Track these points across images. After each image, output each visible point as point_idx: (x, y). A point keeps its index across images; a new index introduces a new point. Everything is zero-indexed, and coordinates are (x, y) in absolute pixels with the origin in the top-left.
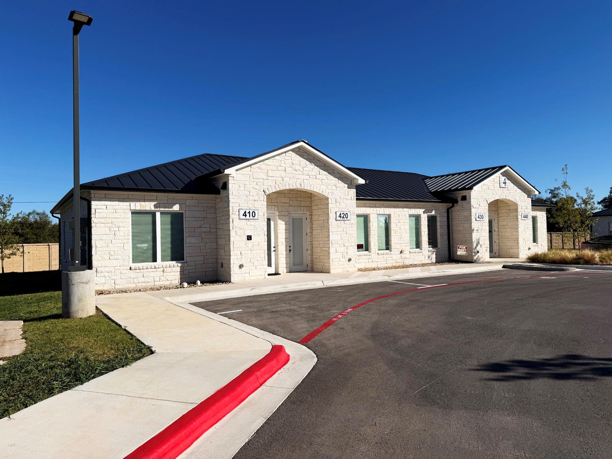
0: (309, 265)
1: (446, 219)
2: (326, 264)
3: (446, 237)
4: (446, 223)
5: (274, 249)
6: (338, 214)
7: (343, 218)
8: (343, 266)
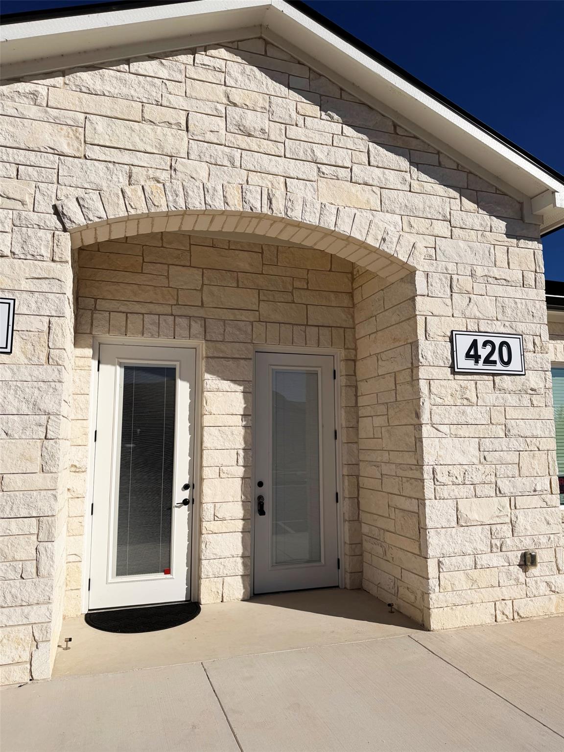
0: (346, 564)
5: (186, 494)
6: (463, 344)
7: (487, 361)
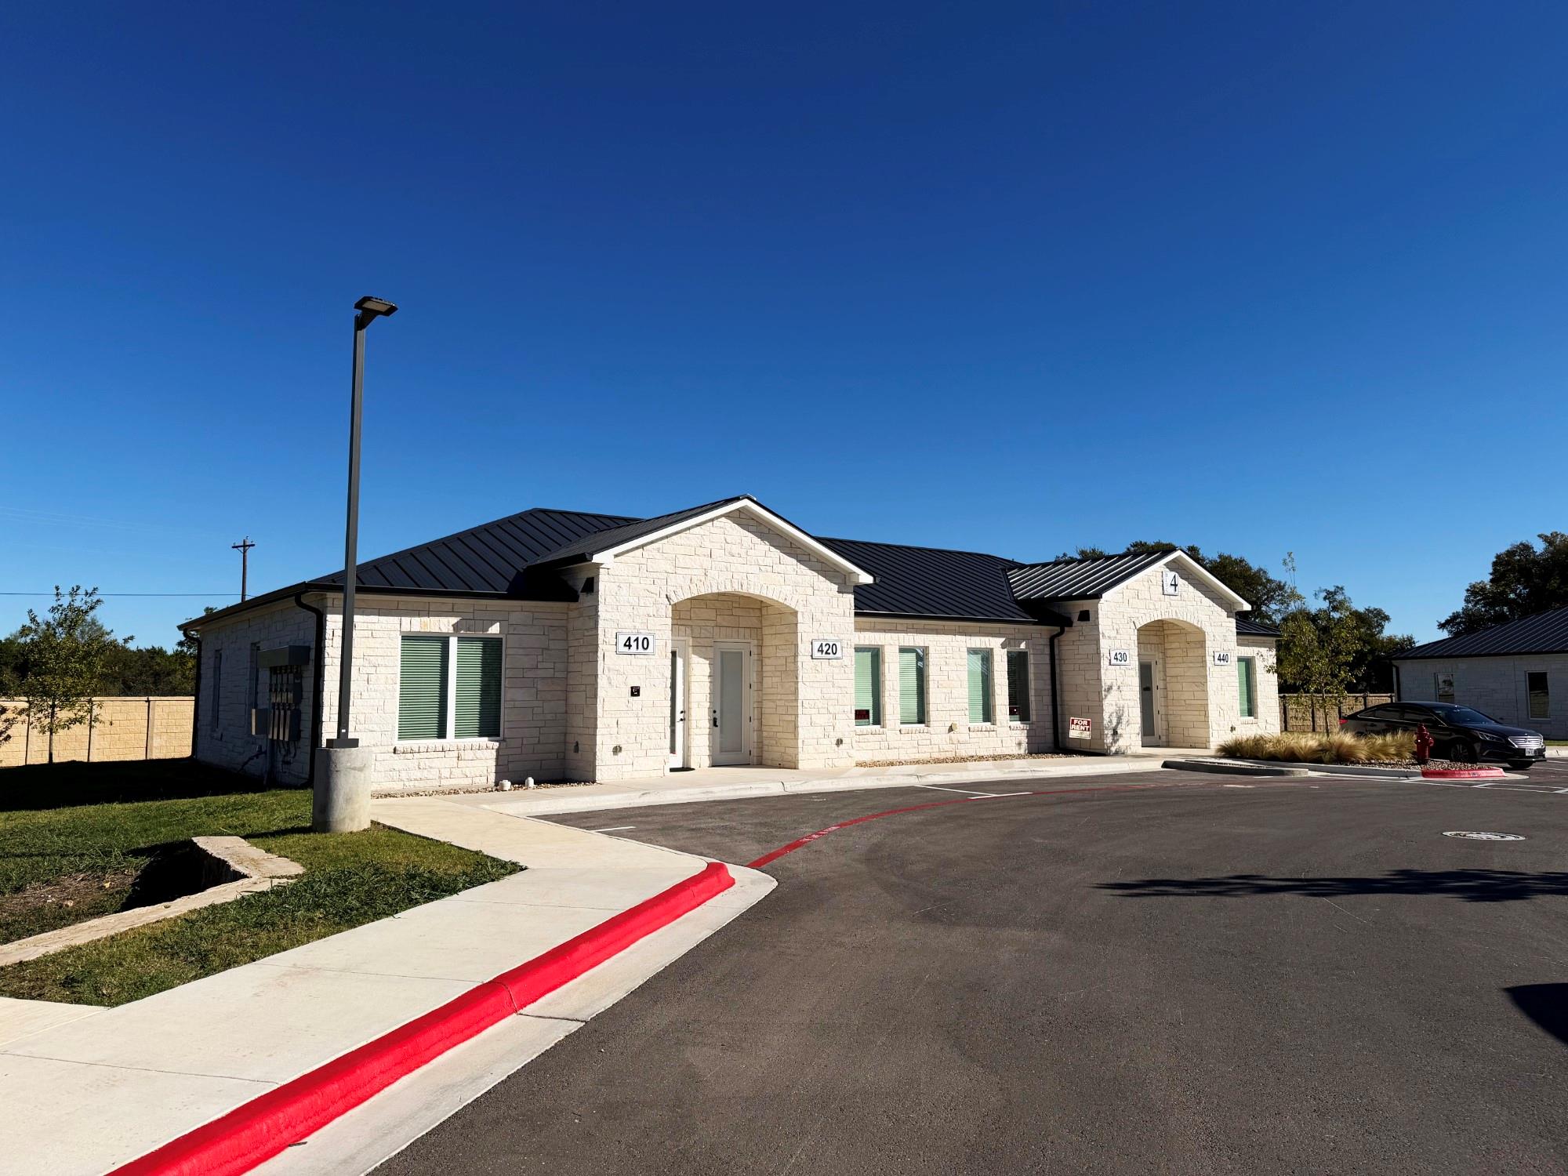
0: (755, 752)
1: (1047, 659)
2: (790, 751)
3: (1048, 699)
4: (1048, 668)
5: (681, 716)
6: (817, 645)
7: (826, 653)
8: (826, 756)
